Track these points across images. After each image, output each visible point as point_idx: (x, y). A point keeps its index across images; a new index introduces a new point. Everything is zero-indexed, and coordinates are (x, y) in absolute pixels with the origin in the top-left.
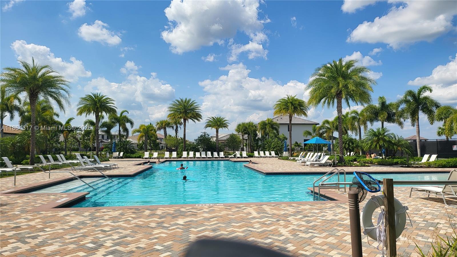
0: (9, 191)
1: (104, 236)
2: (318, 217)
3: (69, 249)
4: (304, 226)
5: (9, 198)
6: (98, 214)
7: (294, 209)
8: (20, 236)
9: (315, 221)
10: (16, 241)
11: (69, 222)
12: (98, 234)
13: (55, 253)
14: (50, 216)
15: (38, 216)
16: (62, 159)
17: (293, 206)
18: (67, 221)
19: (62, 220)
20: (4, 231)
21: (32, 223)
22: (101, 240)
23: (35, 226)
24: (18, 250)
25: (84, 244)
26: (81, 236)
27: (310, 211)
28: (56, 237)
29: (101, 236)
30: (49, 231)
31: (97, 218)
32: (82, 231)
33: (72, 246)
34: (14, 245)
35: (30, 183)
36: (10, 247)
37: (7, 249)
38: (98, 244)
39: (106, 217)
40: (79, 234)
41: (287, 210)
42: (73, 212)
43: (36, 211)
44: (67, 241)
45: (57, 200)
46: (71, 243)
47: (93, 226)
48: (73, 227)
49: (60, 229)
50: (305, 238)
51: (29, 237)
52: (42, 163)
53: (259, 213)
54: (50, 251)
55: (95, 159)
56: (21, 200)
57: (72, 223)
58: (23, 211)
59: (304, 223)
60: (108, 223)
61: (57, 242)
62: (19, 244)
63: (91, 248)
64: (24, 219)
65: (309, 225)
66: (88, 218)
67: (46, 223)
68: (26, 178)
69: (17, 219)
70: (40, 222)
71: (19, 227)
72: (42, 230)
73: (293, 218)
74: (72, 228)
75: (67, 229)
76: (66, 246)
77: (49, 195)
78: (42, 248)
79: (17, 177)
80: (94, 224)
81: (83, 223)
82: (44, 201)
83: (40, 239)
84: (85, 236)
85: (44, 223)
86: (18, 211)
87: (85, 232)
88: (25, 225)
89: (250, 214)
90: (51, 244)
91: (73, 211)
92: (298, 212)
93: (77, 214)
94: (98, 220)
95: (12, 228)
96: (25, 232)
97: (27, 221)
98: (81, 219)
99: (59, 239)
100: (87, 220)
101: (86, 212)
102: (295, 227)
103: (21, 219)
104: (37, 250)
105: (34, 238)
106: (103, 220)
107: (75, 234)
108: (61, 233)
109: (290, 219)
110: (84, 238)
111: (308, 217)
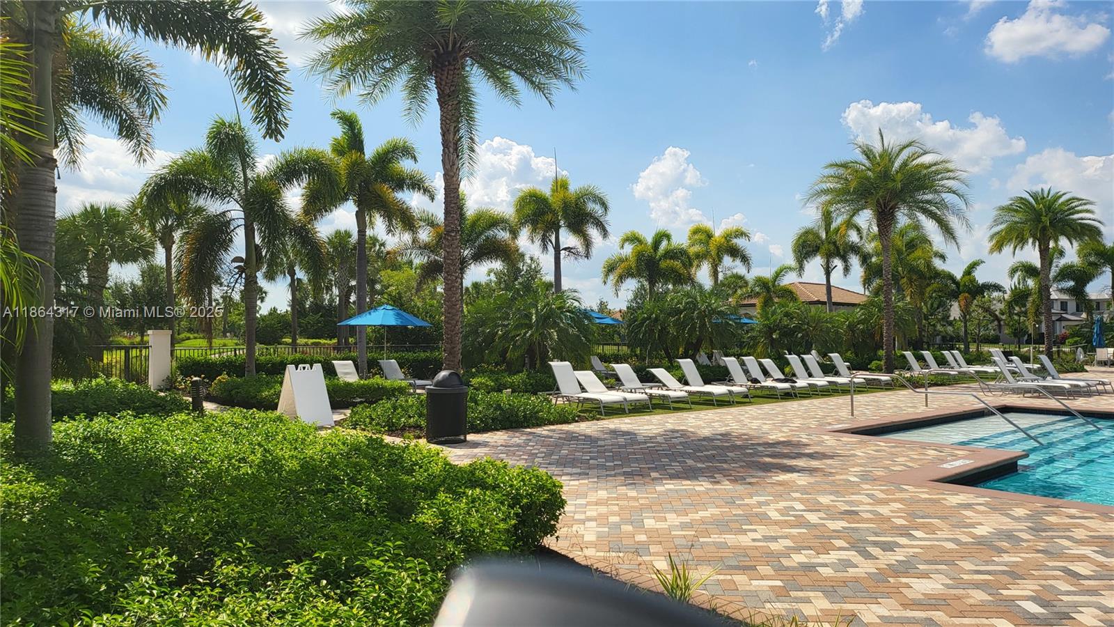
0: (840, 426)
1: (1073, 589)
3: (971, 601)
5: (840, 443)
6: (1053, 519)
8: (856, 536)
10: (848, 546)
11: (973, 526)
12: (1055, 578)
13: (933, 602)
14: (926, 499)
15: (898, 495)
16: (956, 361)
18: (968, 521)
19: (952, 517)
20: (825, 516)
21: (884, 510)
22: (1064, 598)
23: (889, 519)
24: (851, 570)
25: (1012, 600)
26: (1004, 572)
28: (939, 559)
29: (1064, 587)
30: (920, 539)
31: (1051, 529)
32: (1006, 558)
33: (979, 596)
34: (844, 555)
35: (885, 413)
36: (833, 556)
37: (827, 561)
38: (1056, 610)
39: (1080, 534)
40: (998, 564)
42: (981, 500)
43: (895, 481)
44: (965, 577)
45: (943, 461)
46: (977, 586)
47: (1038, 551)
48: (981, 542)
49: (948, 540)
51: (875, 544)
52: (910, 369)
54: (923, 594)
55: (1042, 364)
56: (863, 450)
57: (981, 531)
58: (866, 477)
60: (1087, 551)
61: (938, 572)
62: (852, 555)
63: (1034, 617)
64: (867, 495)
66: (1022, 526)
67: (916, 516)
68: (877, 402)
69: (853, 494)
70: (900, 510)
71: (856, 513)
72: (905, 532)
74: (979, 543)
75: (966, 543)
76: (961, 591)
77: (924, 446)
78: (904, 580)
79: (857, 397)
80: (1042, 545)
81: (1009, 536)
82: (912, 460)
83: (899, 556)
84: (1015, 575)
85: (912, 515)
86: (855, 476)
87: (1016, 564)
88: (867, 511)
90: (925, 575)
91: (983, 496)
93: (994, 509)
94: (1052, 537)
95: (841, 513)
96: (868, 529)
97: (872, 501)
98: (1005, 523)
99: (944, 567)
100: (1021, 531)
101: (1017, 505)
103: (860, 494)
104: (891, 580)
105: (888, 547)
106: (1069, 538)
107: (987, 563)
108: (951, 551)
110: (1011, 581)
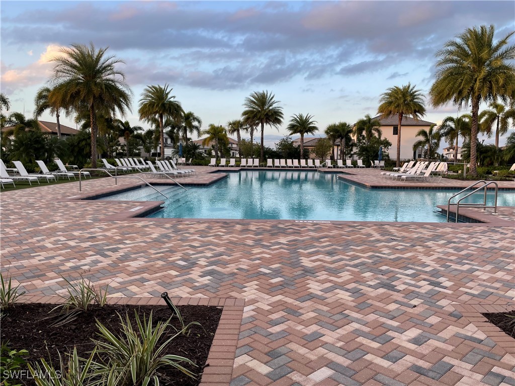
0: (75, 196)
1: (194, 252)
2: (469, 243)
3: (157, 266)
4: (453, 255)
5: (77, 205)
6: (181, 226)
7: (431, 232)
8: (98, 248)
9: (466, 248)
10: (94, 253)
11: (150, 234)
12: (188, 249)
13: (142, 270)
14: (127, 226)
15: (115, 226)
17: (428, 228)
18: (148, 232)
19: (141, 232)
20: (78, 241)
21: (108, 234)
22: (193, 256)
23: (111, 238)
24: (99, 264)
25: (174, 261)
26: (167, 251)
27: (454, 235)
28: (138, 251)
29: (192, 252)
30: (129, 244)
31: (182, 231)
32: (167, 245)
33: (161, 263)
34: (93, 258)
35: (97, 189)
36: (88, 260)
37: (86, 263)
38: (190, 262)
39: (192, 231)
40: (165, 248)
41: (421, 233)
42: (151, 223)
43: (111, 220)
44: (152, 256)
45: (130, 208)
46: (158, 259)
47: (179, 240)
48: (156, 240)
49: (141, 242)
50: (462, 271)
51: (108, 250)
53: (382, 235)
54: (136, 268)
56: (90, 207)
57: (154, 236)
58: (96, 220)
59: (451, 251)
60: (196, 237)
61: (141, 257)
62: (98, 257)
63: (184, 266)
64: (98, 228)
65: (460, 253)
66: (170, 231)
67: (124, 234)
68: (91, 184)
69: (91, 228)
70: (116, 233)
71: (95, 237)
72: (121, 242)
73: (433, 244)
74: (155, 241)
75: (150, 242)
76: (153, 263)
77: (120, 202)
78: (126, 263)
80: (179, 237)
81: (166, 236)
82: (116, 209)
83: (121, 253)
84: (172, 251)
85: (122, 234)
86: (90, 220)
87: (172, 247)
88: (100, 235)
89: (370, 235)
90: (135, 259)
91: (152, 221)
92: (437, 236)
93: (157, 226)
94: (182, 234)
95: (87, 239)
96: (103, 244)
97: (101, 231)
98: (164, 231)
99: (142, 254)
100: (170, 233)
101: (166, 223)
102: (441, 255)
103: (95, 228)
104: (120, 265)
105: (115, 250)
106: (188, 233)
107: (160, 249)
108: (144, 246)
109: (429, 244)
110: (171, 254)
111: (454, 242)
